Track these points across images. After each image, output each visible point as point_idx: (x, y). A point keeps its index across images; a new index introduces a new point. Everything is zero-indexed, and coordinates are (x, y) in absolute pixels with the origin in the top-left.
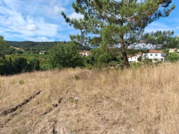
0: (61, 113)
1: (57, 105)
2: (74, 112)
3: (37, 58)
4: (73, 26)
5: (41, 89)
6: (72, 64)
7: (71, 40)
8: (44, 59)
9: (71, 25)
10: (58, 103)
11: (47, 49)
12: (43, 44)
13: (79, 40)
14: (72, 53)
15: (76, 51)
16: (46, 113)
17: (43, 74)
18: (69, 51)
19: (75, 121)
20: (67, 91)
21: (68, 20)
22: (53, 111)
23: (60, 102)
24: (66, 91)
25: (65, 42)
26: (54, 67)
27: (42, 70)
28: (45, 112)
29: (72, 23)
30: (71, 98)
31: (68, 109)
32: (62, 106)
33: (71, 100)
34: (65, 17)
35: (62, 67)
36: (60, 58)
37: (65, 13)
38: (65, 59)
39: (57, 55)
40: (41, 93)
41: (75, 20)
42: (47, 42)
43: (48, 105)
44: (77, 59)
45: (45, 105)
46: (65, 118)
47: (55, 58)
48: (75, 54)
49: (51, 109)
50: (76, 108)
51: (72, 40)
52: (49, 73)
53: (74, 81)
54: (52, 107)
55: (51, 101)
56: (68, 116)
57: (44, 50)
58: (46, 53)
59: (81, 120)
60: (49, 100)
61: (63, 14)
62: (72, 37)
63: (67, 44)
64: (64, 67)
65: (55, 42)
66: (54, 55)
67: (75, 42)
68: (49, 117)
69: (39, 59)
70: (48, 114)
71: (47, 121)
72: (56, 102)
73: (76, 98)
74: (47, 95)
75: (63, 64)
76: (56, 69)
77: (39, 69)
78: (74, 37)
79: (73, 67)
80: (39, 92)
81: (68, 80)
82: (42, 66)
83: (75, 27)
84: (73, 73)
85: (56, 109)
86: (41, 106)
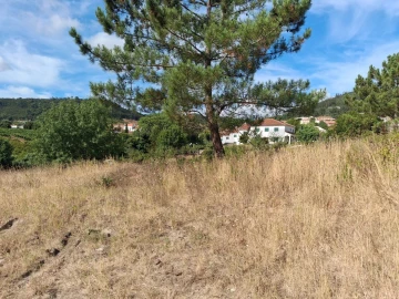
0: (68, 270)
1: (57, 252)
2: (100, 265)
3: (6, 139)
4: (97, 62)
5: (15, 215)
6: (97, 151)
7: (92, 95)
8: (23, 141)
9: (93, 61)
10: (59, 246)
11: (31, 117)
12: (23, 103)
13: (113, 95)
14: (96, 125)
15: (105, 120)
16: (28, 274)
17: (20, 176)
18: (87, 122)
19: (103, 285)
20: (84, 216)
21: (85, 49)
22: (47, 267)
23: (65, 242)
24: (79, 216)
25: (78, 100)
26: (50, 159)
27: (18, 167)
28: (24, 271)
29: (97, 55)
30: (95, 231)
31: (86, 259)
32: (71, 251)
33: (94, 236)
34: (79, 41)
35: (71, 160)
36: (66, 138)
37: (78, 33)
38: (77, 139)
39: (59, 131)
40: (15, 224)
41: (105, 49)
42: (33, 100)
43: (33, 253)
44: (109, 139)
45: (27, 253)
46: (79, 281)
47: (52, 136)
48: (102, 129)
49: (43, 262)
50: (105, 254)
51: (97, 94)
52: (39, 174)
53: (102, 192)
54: (45, 255)
55: (41, 243)
56: (87, 273)
57: (24, 119)
58: (29, 127)
59: (117, 281)
60: (37, 239)
61: (73, 33)
62: (96, 89)
63: (82, 105)
64: (75, 157)
65: (54, 99)
66: (51, 130)
67: (103, 100)
68: (35, 279)
69: (12, 140)
70: (34, 275)
71: (31, 292)
72: (56, 243)
73: (106, 231)
74: (32, 228)
75: (73, 151)
76: (55, 163)
77: (10, 166)
78: (101, 89)
79: (97, 159)
80: (10, 223)
81: (85, 190)
82: (17, 158)
83: (103, 65)
84: (97, 171)
85: (55, 261)
86: (14, 258)
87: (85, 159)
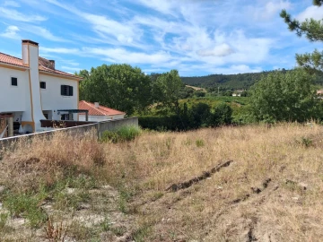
0: (267, 206)
1: (259, 191)
2: (295, 210)
3: (228, 104)
4: (304, 35)
5: (231, 158)
6: (299, 115)
7: (297, 65)
8: (239, 106)
9: (299, 35)
10: (261, 187)
11: (247, 87)
12: (241, 77)
13: (318, 63)
14: (299, 91)
15: (308, 87)
16: (237, 201)
17: (237, 131)
18: (290, 90)
19: (296, 228)
20: (283, 168)
21: (293, 26)
22: (251, 200)
23: (266, 185)
24: (279, 167)
25: (284, 71)
26: (258, 120)
27: (235, 125)
28: (235, 198)
29: (304, 29)
30: (291, 182)
31: (282, 203)
32: (270, 194)
33: (291, 185)
34: (288, 20)
35: (274, 121)
36: (272, 103)
37: (287, 13)
38: (281, 104)
39: (266, 98)
40: (231, 164)
41: (312, 22)
42: (248, 75)
43: (242, 187)
44: (311, 104)
45: (237, 186)
46: (275, 218)
47: (261, 102)
48: (305, 94)
49: (248, 196)
50: (300, 203)
51: (301, 64)
52: (250, 130)
53: (300, 150)
54: (250, 191)
55: (248, 182)
56: (282, 214)
57: (241, 89)
58: (244, 95)
59: (310, 229)
60: (245, 177)
61: (284, 15)
62: (300, 60)
63: (287, 75)
64: (279, 119)
65: (264, 72)
66: (260, 97)
67: (309, 70)
68: (242, 207)
69: (232, 105)
70: (242, 203)
71: (239, 214)
72: (259, 185)
73: (303, 185)
74: (242, 170)
75: (277, 115)
76: (262, 123)
77: (230, 123)
78: (307, 59)
79: (299, 121)
80: (228, 163)
81: (285, 147)
82: (235, 118)
83: (309, 37)
84: (298, 133)
85: (257, 197)
86: (229, 188)
87: (287, 120)
